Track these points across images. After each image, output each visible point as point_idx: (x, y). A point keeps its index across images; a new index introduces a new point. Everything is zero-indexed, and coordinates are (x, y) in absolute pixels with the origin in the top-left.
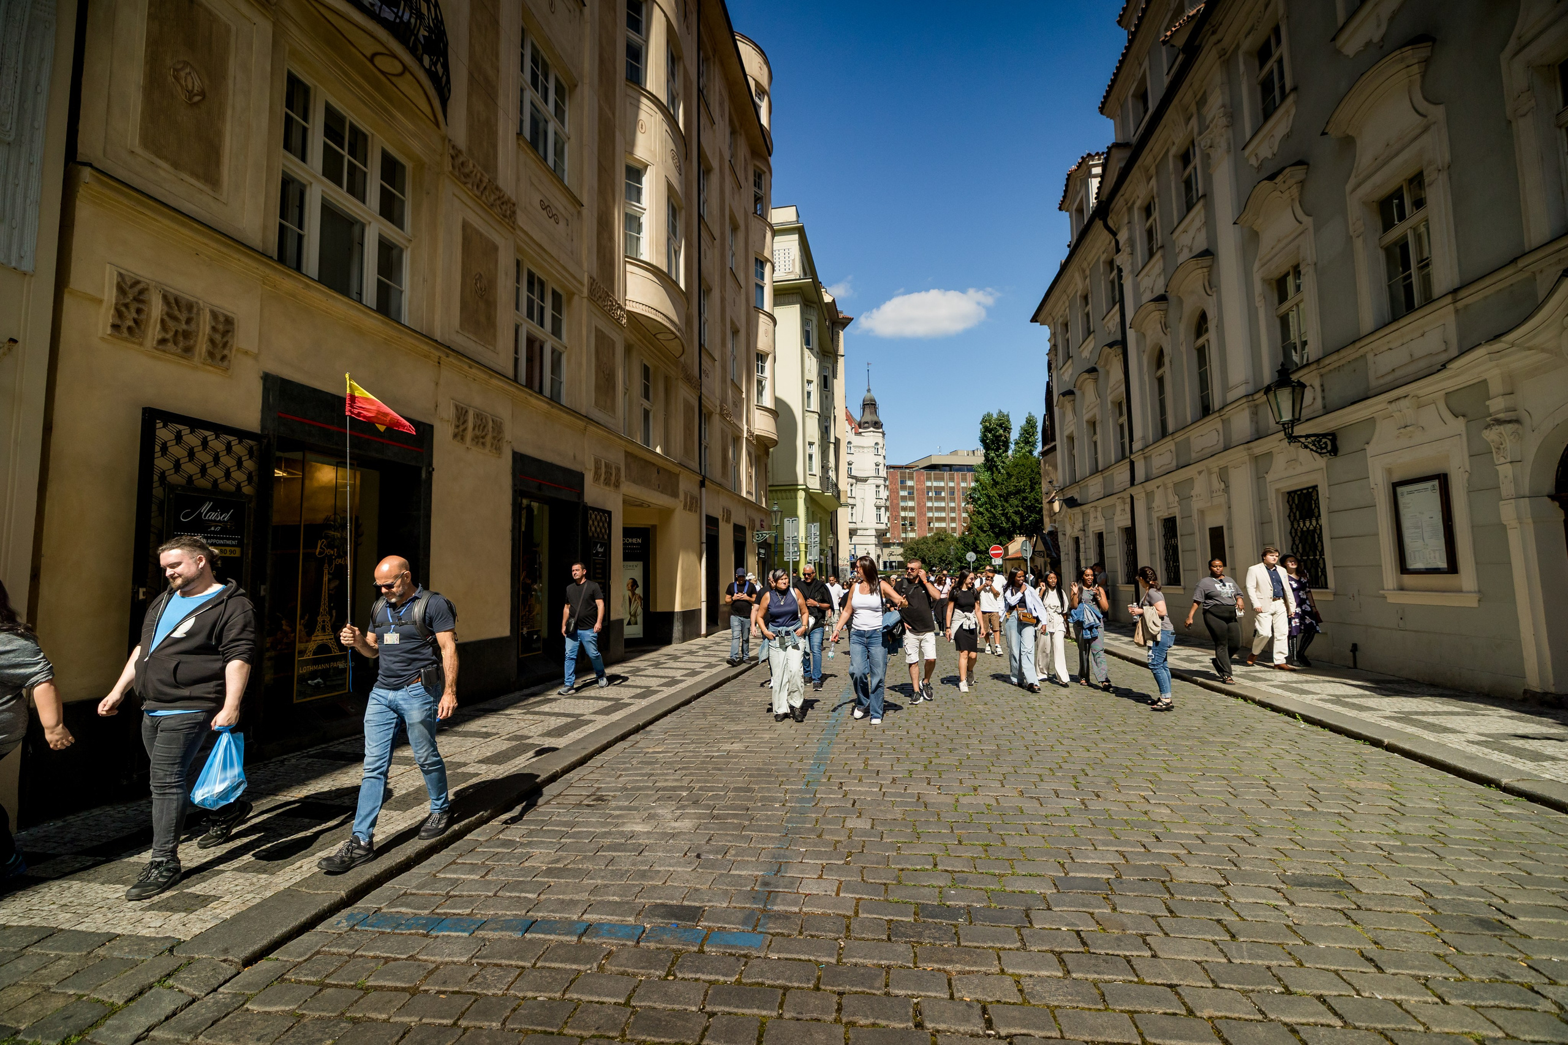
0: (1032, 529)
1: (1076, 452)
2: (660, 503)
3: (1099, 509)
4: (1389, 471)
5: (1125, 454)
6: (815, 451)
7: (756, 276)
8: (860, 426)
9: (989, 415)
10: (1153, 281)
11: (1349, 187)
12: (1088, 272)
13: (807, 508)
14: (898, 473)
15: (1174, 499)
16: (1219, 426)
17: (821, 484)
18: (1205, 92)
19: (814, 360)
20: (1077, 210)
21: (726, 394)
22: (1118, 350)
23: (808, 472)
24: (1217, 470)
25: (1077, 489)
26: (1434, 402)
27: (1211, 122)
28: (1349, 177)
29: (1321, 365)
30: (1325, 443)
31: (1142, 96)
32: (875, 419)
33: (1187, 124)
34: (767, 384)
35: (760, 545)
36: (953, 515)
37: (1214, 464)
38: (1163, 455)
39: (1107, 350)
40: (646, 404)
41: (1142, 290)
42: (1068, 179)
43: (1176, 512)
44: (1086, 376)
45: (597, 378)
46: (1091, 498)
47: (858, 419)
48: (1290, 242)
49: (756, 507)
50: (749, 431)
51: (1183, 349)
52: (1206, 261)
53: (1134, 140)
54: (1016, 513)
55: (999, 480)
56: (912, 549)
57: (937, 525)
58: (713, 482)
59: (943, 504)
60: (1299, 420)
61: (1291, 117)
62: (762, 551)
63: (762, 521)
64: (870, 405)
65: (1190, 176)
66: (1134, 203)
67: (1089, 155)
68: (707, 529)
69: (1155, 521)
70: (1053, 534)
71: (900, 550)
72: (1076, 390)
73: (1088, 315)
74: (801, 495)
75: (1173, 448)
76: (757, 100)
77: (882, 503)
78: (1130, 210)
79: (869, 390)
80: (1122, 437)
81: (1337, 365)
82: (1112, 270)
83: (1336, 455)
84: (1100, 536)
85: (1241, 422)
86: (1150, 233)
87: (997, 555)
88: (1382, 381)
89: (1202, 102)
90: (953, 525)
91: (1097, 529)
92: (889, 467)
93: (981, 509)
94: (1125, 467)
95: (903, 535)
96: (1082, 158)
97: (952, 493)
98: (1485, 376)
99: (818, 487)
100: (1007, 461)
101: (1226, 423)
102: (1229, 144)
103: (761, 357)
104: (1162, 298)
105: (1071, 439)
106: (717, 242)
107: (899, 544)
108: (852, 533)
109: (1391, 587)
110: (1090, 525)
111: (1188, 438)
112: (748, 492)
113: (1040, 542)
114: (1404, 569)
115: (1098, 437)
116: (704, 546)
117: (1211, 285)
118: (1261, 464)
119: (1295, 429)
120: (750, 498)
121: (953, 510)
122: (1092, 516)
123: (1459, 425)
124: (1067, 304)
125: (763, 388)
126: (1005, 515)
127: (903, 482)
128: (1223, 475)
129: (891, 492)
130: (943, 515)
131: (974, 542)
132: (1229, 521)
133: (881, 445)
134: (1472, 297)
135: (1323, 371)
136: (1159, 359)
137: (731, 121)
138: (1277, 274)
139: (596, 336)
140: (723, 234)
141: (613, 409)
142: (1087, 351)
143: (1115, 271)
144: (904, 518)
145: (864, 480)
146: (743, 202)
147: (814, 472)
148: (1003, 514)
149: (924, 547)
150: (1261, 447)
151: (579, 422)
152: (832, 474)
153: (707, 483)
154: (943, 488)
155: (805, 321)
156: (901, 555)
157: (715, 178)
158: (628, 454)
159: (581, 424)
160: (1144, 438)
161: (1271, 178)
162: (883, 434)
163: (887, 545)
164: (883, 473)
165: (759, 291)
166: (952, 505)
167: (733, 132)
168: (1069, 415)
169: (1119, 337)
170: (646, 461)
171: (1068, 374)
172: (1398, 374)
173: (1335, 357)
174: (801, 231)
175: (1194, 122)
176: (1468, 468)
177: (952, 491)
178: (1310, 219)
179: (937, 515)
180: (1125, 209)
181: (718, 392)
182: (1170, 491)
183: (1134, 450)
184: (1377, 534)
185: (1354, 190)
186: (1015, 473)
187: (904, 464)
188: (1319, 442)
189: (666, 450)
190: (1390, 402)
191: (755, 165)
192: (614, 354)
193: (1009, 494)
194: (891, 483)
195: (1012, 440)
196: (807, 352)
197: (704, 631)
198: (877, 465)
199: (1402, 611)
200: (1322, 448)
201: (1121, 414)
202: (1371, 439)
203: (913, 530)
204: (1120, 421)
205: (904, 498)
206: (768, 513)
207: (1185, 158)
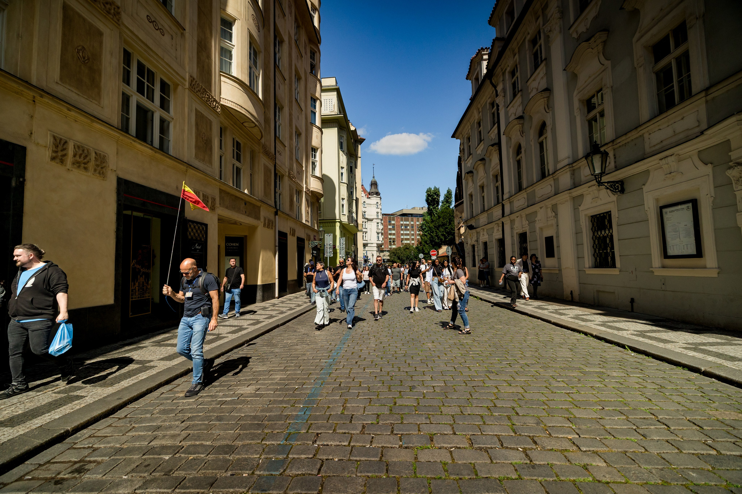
0: (450, 242)
1: (473, 202)
2: (248, 222)
3: (485, 230)
4: (657, 200)
5: (499, 201)
6: (345, 202)
7: (312, 106)
8: (370, 194)
9: (430, 189)
10: (516, 109)
11: (635, 39)
12: (480, 110)
13: (341, 232)
14: (387, 217)
15: (525, 223)
16: (552, 182)
17: (348, 220)
18: (547, 2)
19: (345, 157)
20: (475, 79)
21: (293, 166)
22: (496, 147)
23: (341, 213)
24: (551, 206)
25: (474, 220)
26: (690, 157)
27: (551, 17)
28: (635, 33)
29: (615, 143)
30: (618, 186)
31: (510, 13)
32: (376, 191)
33: (536, 21)
34: (318, 164)
35: (313, 249)
36: (413, 237)
37: (549, 203)
38: (520, 200)
39: (491, 148)
40: (237, 164)
41: (509, 115)
42: (471, 63)
43: (527, 229)
44: (480, 162)
45: (196, 142)
46: (481, 224)
47: (369, 191)
48: (596, 77)
49: (312, 229)
50: (306, 188)
51: (532, 143)
52: (546, 94)
53: (506, 36)
54: (443, 235)
55: (435, 219)
56: (394, 253)
57: (405, 242)
58: (283, 213)
59: (408, 232)
60: (604, 173)
61: (598, 7)
62: (315, 252)
63: (314, 236)
64: (374, 184)
65: (537, 50)
66: (506, 69)
67: (482, 49)
68: (279, 239)
69: (515, 234)
70: (462, 244)
71: (388, 254)
72: (474, 171)
73: (480, 132)
74: (338, 225)
75: (526, 196)
76: (312, 13)
77: (380, 231)
78: (504, 74)
79: (374, 177)
80: (498, 193)
81: (624, 143)
82: (493, 107)
83: (623, 193)
84: (485, 244)
85: (565, 179)
86: (514, 85)
87: (434, 255)
88: (654, 149)
89: (545, 7)
90: (413, 242)
91: (484, 240)
92: (383, 215)
93: (426, 234)
94: (500, 207)
95: (390, 247)
96: (479, 50)
97: (413, 227)
98: (728, 137)
99: (346, 221)
100: (438, 211)
101: (556, 180)
102: (561, 28)
103: (314, 150)
104: (521, 118)
105: (471, 196)
106: (287, 82)
107: (388, 251)
108: (365, 245)
109: (657, 266)
110: (481, 238)
111: (534, 190)
112: (306, 221)
113: (454, 248)
114: (666, 256)
115: (485, 194)
116: (277, 248)
117: (549, 106)
118: (577, 201)
119: (602, 178)
120: (307, 223)
121: (413, 235)
122: (481, 234)
123: (708, 169)
124: (470, 127)
125: (315, 166)
126: (437, 236)
127: (390, 222)
128: (555, 209)
129: (384, 226)
130: (408, 237)
131: (422, 249)
132: (557, 233)
133: (379, 203)
134: (718, 92)
135: (615, 147)
136: (518, 150)
137: (296, 20)
138: (586, 97)
139: (196, 115)
140: (290, 78)
141: (210, 162)
142: (480, 150)
143: (495, 107)
144: (390, 239)
145: (371, 220)
146: (304, 66)
147: (344, 213)
148: (436, 236)
149: (399, 252)
150: (576, 192)
151: (182, 167)
152: (354, 215)
153: (279, 213)
154: (408, 225)
155: (340, 137)
156: (389, 256)
157: (285, 47)
158: (221, 191)
159: (183, 168)
160: (509, 192)
161: (588, 40)
162: (381, 198)
163: (382, 251)
164: (380, 217)
165: (313, 115)
166: (413, 232)
167: (298, 27)
168: (470, 183)
169: (497, 141)
170: (236, 197)
171: (468, 164)
172: (664, 143)
173: (624, 138)
174: (338, 90)
175: (540, 20)
176: (713, 195)
177: (412, 226)
178: (609, 62)
179: (405, 237)
180: (501, 73)
181: (287, 163)
182: (524, 219)
183: (504, 199)
184: (648, 237)
185: (638, 40)
186: (442, 216)
187: (390, 213)
188: (615, 185)
189: (251, 191)
190: (661, 159)
191: (311, 47)
192: (211, 129)
193: (439, 226)
194: (384, 222)
195: (440, 201)
196: (341, 153)
197: (277, 295)
198: (377, 213)
199: (664, 280)
200: (616, 189)
201: (497, 181)
202: (646, 182)
203: (394, 244)
204: (497, 185)
205: (390, 229)
206: (318, 232)
207: (534, 42)
